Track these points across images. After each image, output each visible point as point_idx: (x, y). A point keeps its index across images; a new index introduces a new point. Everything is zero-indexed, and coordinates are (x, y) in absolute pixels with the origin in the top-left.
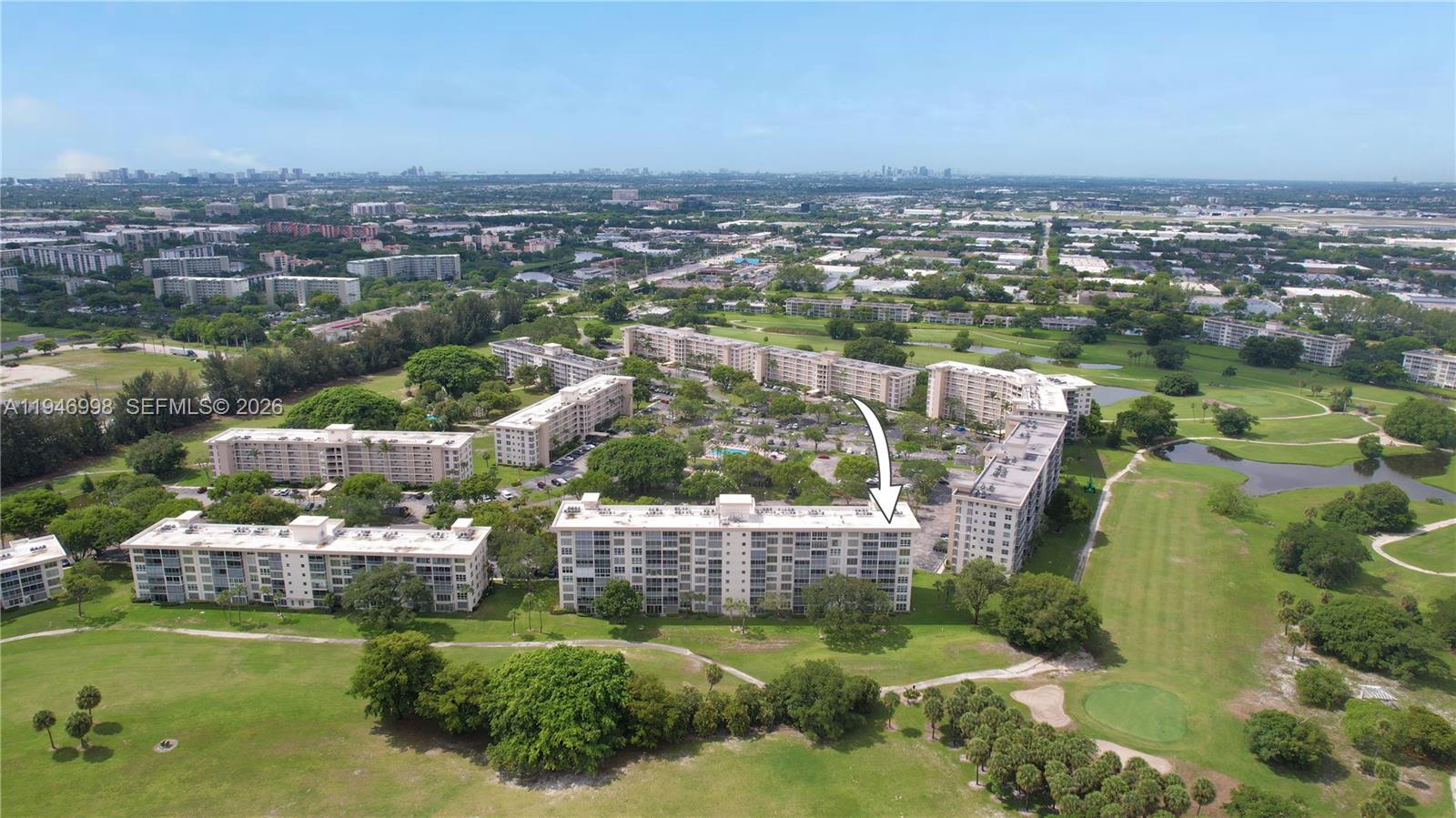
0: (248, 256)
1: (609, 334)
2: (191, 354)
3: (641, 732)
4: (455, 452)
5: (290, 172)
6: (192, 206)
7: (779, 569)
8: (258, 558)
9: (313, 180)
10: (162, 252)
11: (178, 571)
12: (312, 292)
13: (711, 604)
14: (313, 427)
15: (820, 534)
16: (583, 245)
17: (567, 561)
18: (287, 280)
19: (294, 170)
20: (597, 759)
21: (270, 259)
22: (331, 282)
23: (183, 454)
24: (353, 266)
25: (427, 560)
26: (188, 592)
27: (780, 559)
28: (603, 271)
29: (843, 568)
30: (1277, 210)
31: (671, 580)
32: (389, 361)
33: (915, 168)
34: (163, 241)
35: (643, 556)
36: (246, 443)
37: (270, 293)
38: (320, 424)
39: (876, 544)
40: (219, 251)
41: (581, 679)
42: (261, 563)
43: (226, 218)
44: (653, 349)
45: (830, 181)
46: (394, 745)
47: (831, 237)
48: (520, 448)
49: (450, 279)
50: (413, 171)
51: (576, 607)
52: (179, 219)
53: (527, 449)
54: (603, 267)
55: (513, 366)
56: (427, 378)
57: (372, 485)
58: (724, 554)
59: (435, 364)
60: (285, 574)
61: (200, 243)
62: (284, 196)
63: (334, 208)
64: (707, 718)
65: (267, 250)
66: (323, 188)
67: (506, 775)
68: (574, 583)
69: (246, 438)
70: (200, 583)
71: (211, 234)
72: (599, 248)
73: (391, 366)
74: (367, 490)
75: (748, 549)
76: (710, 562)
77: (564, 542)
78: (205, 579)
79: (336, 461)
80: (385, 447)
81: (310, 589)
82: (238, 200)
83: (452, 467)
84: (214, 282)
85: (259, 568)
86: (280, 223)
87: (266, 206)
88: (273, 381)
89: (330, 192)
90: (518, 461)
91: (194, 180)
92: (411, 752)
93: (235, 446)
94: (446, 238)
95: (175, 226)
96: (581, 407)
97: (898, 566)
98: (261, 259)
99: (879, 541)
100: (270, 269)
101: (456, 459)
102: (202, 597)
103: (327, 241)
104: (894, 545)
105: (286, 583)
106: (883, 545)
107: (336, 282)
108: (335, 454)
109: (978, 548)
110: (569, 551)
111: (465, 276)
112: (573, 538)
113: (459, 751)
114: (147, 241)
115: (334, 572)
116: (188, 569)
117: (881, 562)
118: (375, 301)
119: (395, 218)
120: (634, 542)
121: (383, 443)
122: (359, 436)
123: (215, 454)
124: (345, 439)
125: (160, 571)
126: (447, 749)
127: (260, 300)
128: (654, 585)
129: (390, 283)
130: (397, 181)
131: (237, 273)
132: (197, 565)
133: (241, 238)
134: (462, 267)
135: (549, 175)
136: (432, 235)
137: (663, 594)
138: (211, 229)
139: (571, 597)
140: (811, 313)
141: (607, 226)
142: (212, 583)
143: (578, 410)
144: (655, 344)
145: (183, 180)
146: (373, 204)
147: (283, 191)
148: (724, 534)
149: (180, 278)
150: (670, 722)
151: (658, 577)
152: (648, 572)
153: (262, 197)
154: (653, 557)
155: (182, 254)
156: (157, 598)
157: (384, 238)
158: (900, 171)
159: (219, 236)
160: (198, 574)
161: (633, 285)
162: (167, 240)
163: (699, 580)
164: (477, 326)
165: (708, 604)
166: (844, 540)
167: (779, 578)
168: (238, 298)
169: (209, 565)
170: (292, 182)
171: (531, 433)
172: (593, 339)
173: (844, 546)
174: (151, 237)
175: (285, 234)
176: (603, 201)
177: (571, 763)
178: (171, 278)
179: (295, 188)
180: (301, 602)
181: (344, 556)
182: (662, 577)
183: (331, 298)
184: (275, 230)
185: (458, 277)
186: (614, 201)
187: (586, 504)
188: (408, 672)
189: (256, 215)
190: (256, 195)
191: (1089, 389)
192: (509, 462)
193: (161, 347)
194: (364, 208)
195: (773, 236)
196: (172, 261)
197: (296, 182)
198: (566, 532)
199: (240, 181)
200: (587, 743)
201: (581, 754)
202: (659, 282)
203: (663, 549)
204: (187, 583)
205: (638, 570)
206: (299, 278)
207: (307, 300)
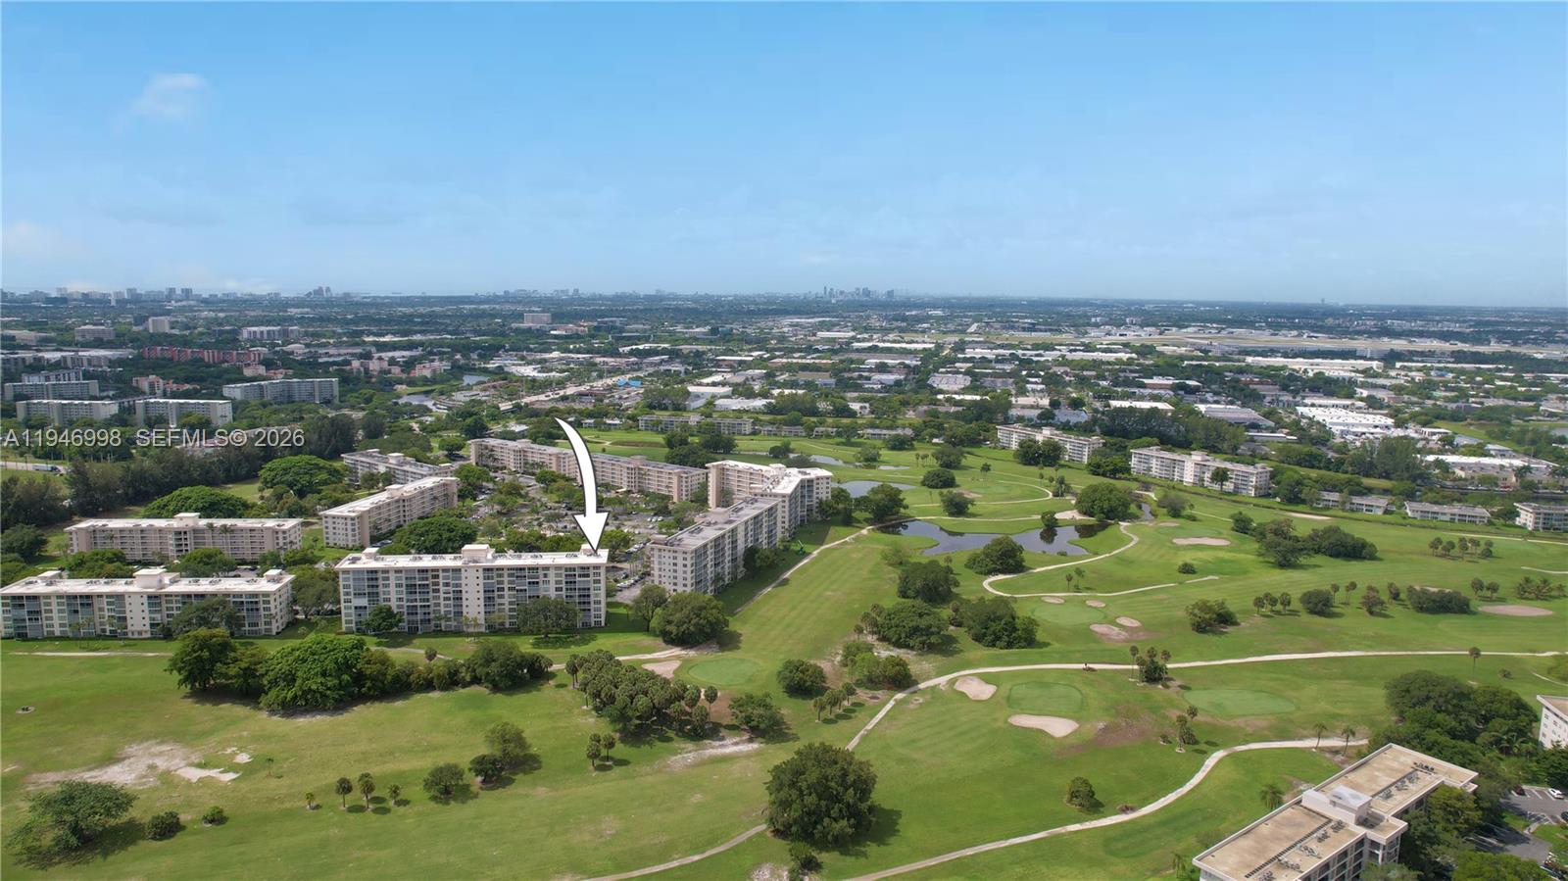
0: (119, 381)
1: (460, 448)
2: (54, 469)
3: (369, 684)
4: (284, 532)
5: (178, 292)
6: (58, 329)
7: (506, 596)
8: (105, 600)
9: (205, 301)
10: (25, 377)
11: (38, 612)
12: (183, 413)
13: (455, 623)
14: (166, 517)
15: (533, 569)
16: (475, 370)
17: (347, 594)
18: (158, 403)
19: (182, 290)
20: (334, 698)
21: (144, 383)
22: (203, 404)
23: (45, 542)
24: (227, 390)
25: (241, 596)
26: (45, 629)
27: (506, 589)
28: (482, 394)
29: (553, 594)
30: (1185, 330)
31: (424, 606)
32: (247, 472)
33: (858, 289)
34: (26, 367)
35: (404, 589)
36: (104, 529)
37: (140, 414)
38: (171, 515)
39: (575, 575)
40: (87, 376)
41: (330, 651)
42: (108, 603)
43: (99, 343)
44: (495, 459)
45: (764, 303)
46: (197, 703)
47: (724, 360)
48: (344, 532)
49: (327, 402)
50: (319, 291)
51: (354, 629)
52: (44, 343)
53: (350, 533)
54: (485, 390)
55: (361, 471)
56: (278, 483)
57: (209, 556)
58: (463, 585)
59: (286, 471)
60: (128, 612)
61: (67, 368)
62: (165, 319)
63: (221, 333)
64: (418, 678)
65: (142, 374)
66: (213, 311)
67: (273, 712)
68: (353, 611)
69: (104, 525)
70: (56, 622)
71: (80, 359)
72: (490, 372)
73: (250, 477)
74: (205, 559)
75: (481, 581)
76: (454, 591)
77: (345, 579)
78: (60, 618)
79: (183, 542)
80: (225, 529)
81: (147, 622)
82: (113, 323)
83: (281, 544)
84: (82, 404)
85: (106, 607)
86: (159, 348)
87: (146, 330)
88: (134, 487)
89: (222, 315)
90: (342, 543)
91: (63, 300)
92: (208, 706)
93: (94, 531)
94: (334, 363)
95: (38, 351)
96: (404, 501)
97: (592, 592)
98: (134, 384)
99: (577, 573)
100: (143, 393)
101: (285, 538)
102: (57, 634)
103: (208, 366)
104: (588, 576)
105: (128, 618)
106: (580, 576)
107: (208, 404)
108: (183, 536)
109: (667, 584)
110: (348, 587)
111: (343, 399)
112: (351, 576)
113: (244, 704)
114: (8, 366)
115: (168, 609)
116: (46, 611)
117: (579, 589)
118: (245, 422)
119: (287, 343)
120: (397, 578)
121: (224, 526)
122: (203, 522)
123: (74, 539)
124: (191, 523)
125: (24, 613)
126: (234, 703)
127: (129, 423)
128: (413, 610)
129: (264, 406)
130: (298, 303)
131: (108, 397)
132: (55, 607)
133: (112, 363)
134: (340, 392)
135: (468, 297)
136: (320, 360)
137: (419, 617)
138: (80, 353)
139: (350, 622)
140: (662, 429)
141: (506, 351)
142: (67, 622)
143: (401, 504)
144: (498, 454)
145: (49, 300)
146: (264, 329)
147: (168, 313)
148: (463, 570)
149: (45, 401)
150: (389, 678)
151: (415, 604)
152: (408, 601)
153: (141, 320)
154: (411, 588)
155: (47, 379)
156: (19, 635)
157: (268, 364)
158: (842, 293)
159: (90, 360)
160: (55, 615)
161: (505, 406)
162: (31, 366)
163: (446, 606)
164: (337, 441)
165: (453, 623)
166: (552, 574)
167: (507, 603)
168: (106, 420)
169: (65, 607)
170: (179, 304)
171: (353, 519)
172: (446, 453)
173: (552, 578)
174: (12, 362)
175: (164, 359)
176: (514, 325)
177: (317, 702)
178: (36, 401)
179: (182, 310)
180: (140, 633)
181: (176, 596)
182: (418, 604)
183: (201, 419)
184: (153, 355)
185: (336, 401)
186: (526, 325)
187: (366, 555)
188: (209, 650)
189: (135, 341)
190: (135, 318)
191: (828, 478)
192: (335, 544)
193: (24, 464)
194: (255, 332)
195: (671, 360)
196: (36, 385)
197: (184, 303)
198: (346, 571)
199: (118, 301)
200: (329, 689)
201: (323, 695)
202: (532, 403)
203: (418, 583)
204: (45, 622)
205: (400, 599)
206: (171, 401)
207: (178, 420)
